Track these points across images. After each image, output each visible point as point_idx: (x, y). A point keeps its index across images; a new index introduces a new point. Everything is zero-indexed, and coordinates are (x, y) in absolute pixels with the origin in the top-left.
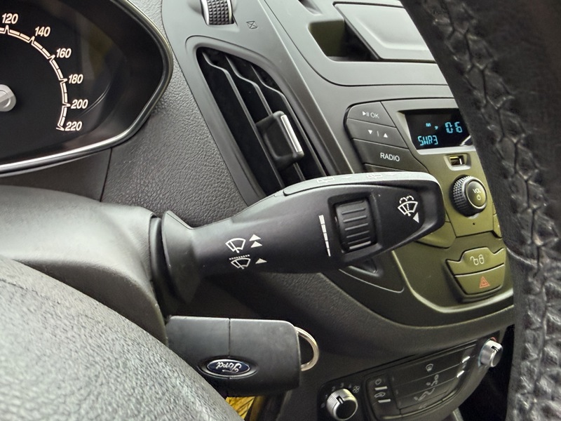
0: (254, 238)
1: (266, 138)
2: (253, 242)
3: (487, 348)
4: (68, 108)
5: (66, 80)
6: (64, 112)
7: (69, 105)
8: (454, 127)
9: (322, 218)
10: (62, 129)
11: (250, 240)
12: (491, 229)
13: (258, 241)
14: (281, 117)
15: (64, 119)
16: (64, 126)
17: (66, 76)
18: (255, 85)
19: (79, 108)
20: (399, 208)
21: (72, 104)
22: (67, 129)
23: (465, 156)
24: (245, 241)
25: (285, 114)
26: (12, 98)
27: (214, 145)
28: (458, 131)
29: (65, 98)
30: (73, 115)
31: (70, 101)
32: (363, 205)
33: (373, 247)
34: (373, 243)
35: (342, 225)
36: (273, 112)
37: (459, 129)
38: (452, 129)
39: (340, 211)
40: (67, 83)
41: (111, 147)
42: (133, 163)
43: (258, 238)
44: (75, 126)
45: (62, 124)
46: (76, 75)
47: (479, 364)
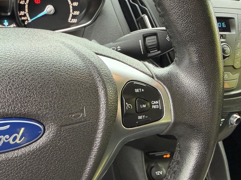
0: (119, 47)
1: (139, 24)
2: (118, 49)
3: (233, 117)
4: (73, 14)
5: (72, 4)
6: (71, 16)
7: (72, 13)
8: (222, 25)
9: (140, 41)
10: (70, 22)
11: (118, 48)
12: (232, 65)
13: (119, 48)
14: (145, 16)
15: (71, 18)
16: (71, 21)
17: (72, 3)
18: (137, 5)
19: (76, 14)
20: (167, 38)
21: (74, 13)
22: (72, 22)
23: (224, 36)
24: (116, 48)
25: (147, 15)
26: (53, 10)
27: (120, 27)
28: (223, 26)
29: (71, 11)
30: (74, 17)
31: (73, 12)
32: (155, 37)
33: (158, 52)
34: (158, 51)
35: (147, 44)
36: (142, 14)
37: (224, 26)
38: (221, 26)
39: (147, 39)
40: (72, 5)
41: (85, 27)
42: (91, 32)
43: (120, 47)
44: (75, 21)
45: (70, 20)
46: (75, 3)
47: (230, 124)
